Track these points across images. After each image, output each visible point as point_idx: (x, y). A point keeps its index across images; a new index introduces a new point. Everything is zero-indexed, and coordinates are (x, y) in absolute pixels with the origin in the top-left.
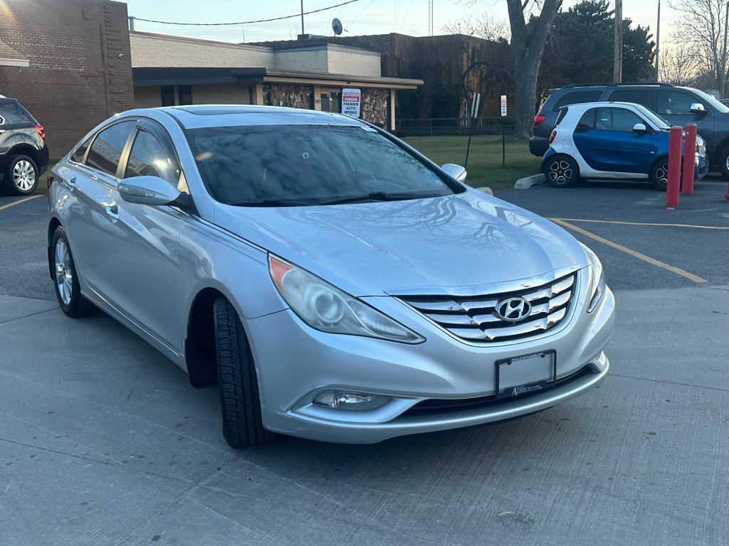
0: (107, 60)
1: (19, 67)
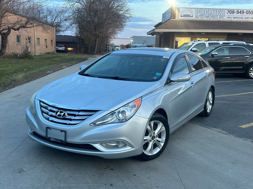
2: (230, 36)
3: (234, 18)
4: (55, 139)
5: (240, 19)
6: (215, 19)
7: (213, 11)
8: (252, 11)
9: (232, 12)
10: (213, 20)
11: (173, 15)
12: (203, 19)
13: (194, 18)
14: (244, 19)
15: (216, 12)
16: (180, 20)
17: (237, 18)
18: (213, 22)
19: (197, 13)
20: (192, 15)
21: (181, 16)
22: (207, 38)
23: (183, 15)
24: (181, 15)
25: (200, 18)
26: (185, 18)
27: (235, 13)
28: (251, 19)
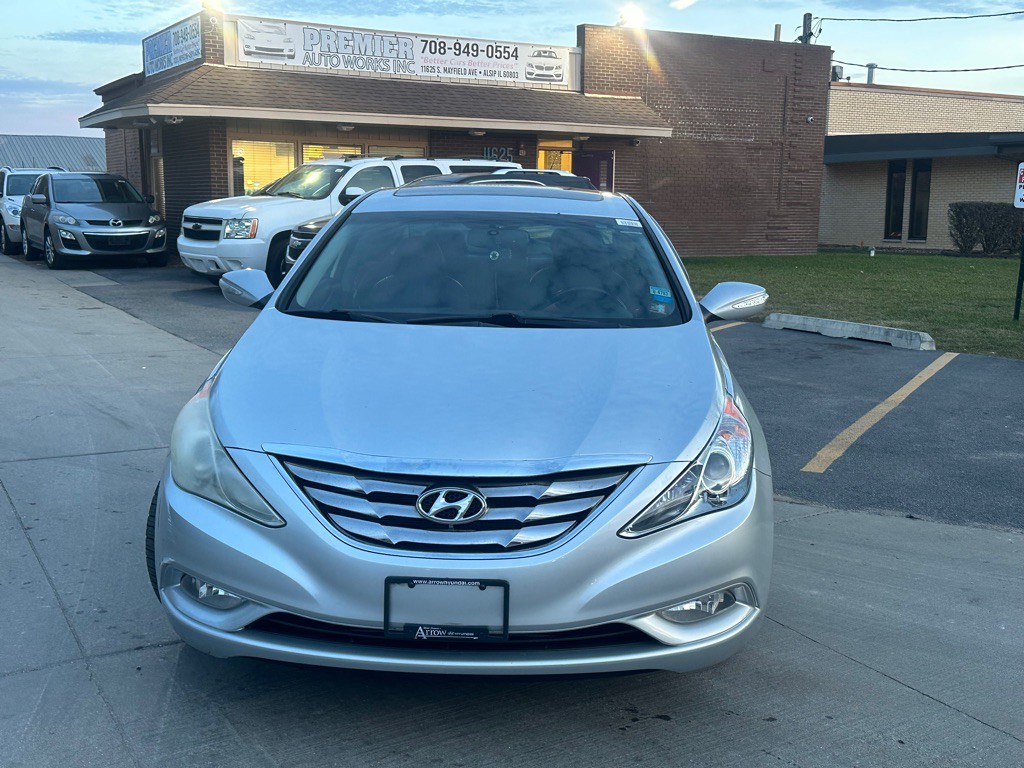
0: (789, 126)
1: (660, 138)
2: (442, 142)
3: (445, 70)
4: (443, 628)
5: (467, 76)
6: (379, 71)
7: (368, 40)
8: (505, 47)
9: (438, 47)
10: (374, 76)
11: (212, 47)
12: (333, 71)
13: (297, 64)
14: (481, 77)
15: (382, 45)
16: (246, 70)
17: (458, 71)
18: (375, 83)
19: (309, 42)
20: (291, 50)
21: (248, 53)
22: (358, 146)
23: (253, 50)
24: (248, 47)
25: (322, 66)
26: (265, 61)
27: (450, 53)
28: (503, 79)
